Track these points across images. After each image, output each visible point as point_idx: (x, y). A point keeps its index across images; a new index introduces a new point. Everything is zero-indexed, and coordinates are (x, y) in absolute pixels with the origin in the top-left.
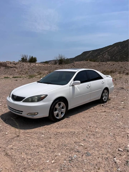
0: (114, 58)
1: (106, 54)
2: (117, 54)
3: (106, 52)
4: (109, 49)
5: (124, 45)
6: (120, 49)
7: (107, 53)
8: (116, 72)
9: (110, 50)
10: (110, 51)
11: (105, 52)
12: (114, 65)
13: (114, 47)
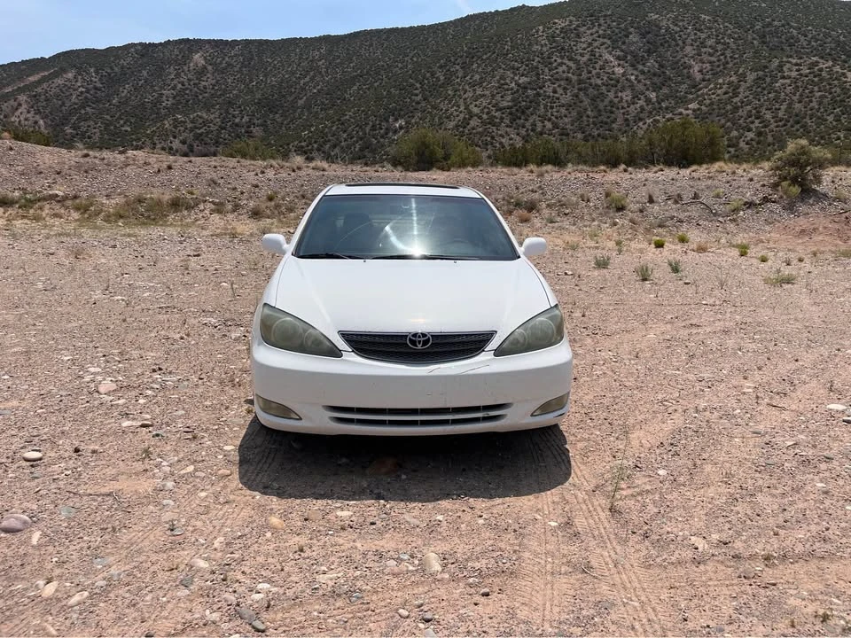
0: (69, 130)
1: (20, 105)
2: (83, 112)
3: (21, 91)
4: (32, 79)
5: (116, 69)
6: (96, 88)
7: (22, 98)
8: (201, 207)
9: (39, 82)
10: (39, 90)
11: (13, 95)
12: (170, 168)
13: (64, 71)
